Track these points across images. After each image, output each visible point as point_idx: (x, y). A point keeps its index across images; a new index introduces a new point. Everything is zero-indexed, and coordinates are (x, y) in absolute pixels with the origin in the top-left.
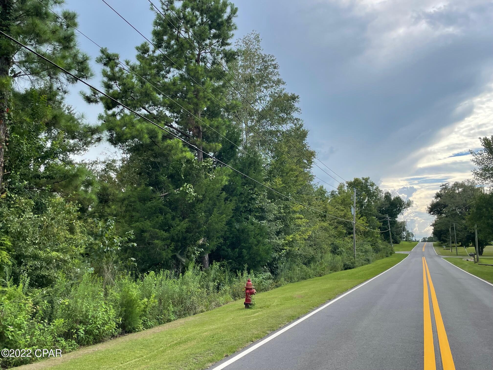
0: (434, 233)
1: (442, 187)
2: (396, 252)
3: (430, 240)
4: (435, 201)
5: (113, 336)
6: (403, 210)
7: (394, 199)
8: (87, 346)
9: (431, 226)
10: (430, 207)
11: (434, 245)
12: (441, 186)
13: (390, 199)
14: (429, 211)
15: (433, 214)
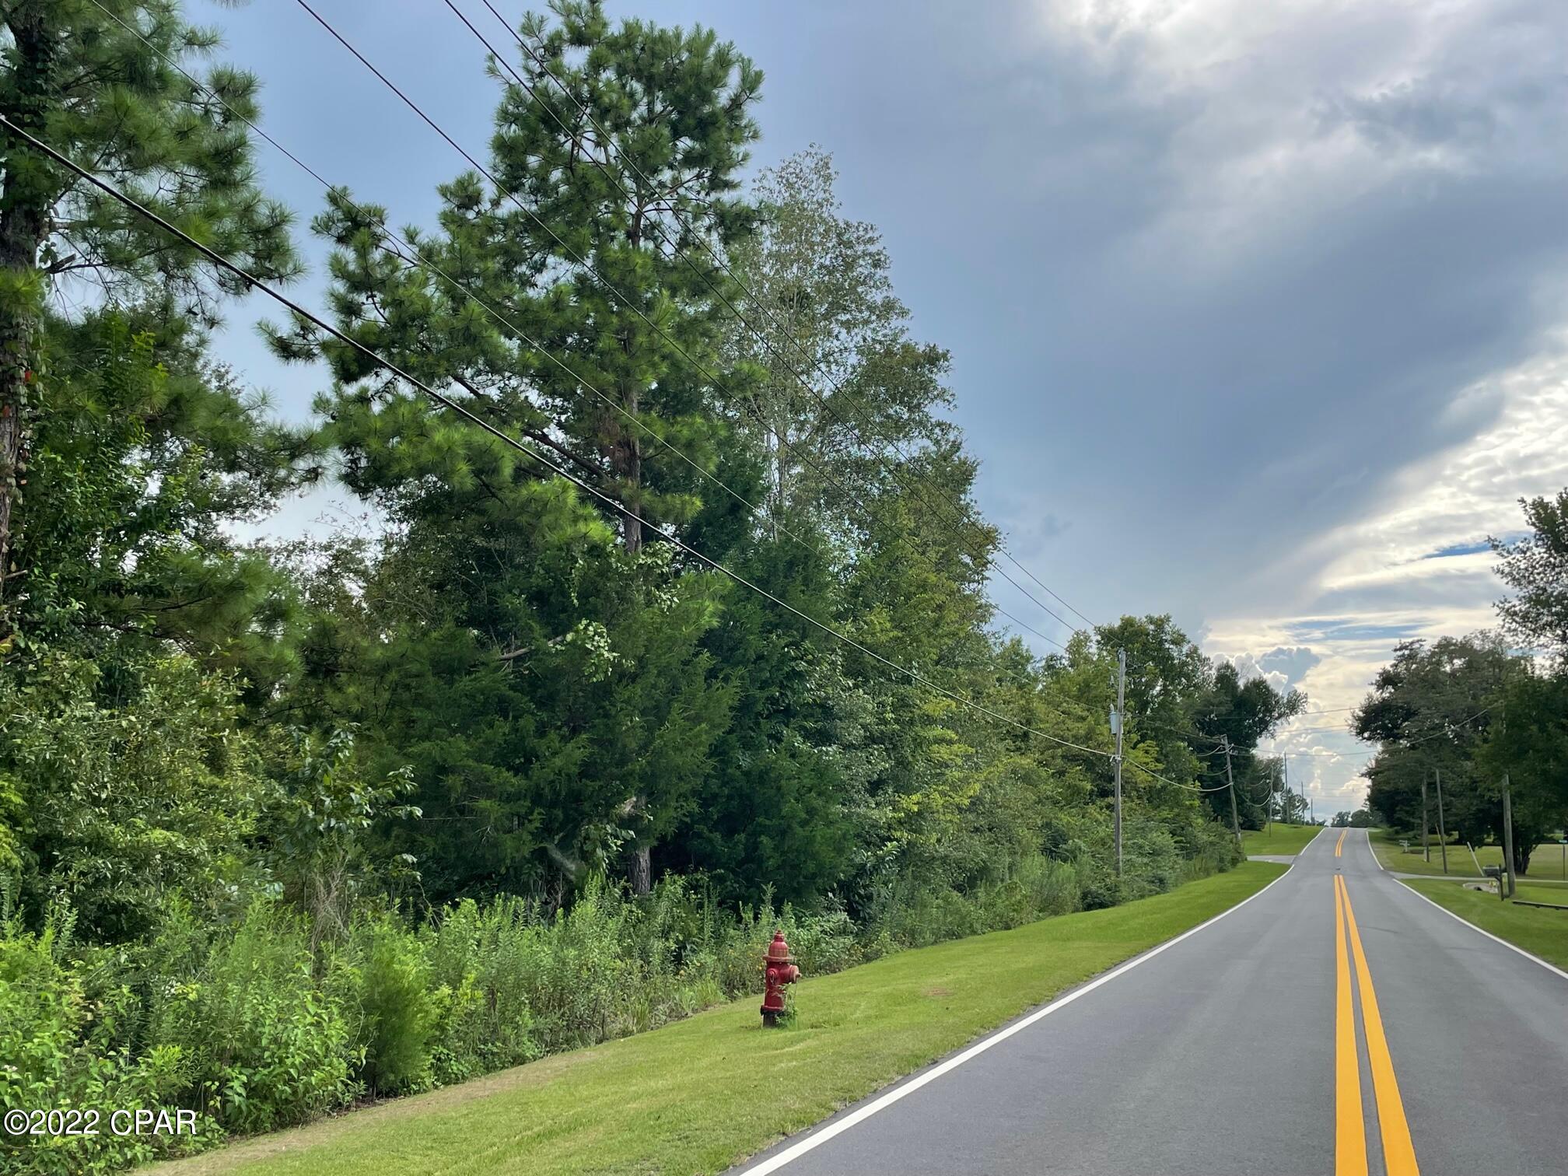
0: (1373, 799)
1: (1399, 653)
2: (1250, 858)
3: (1360, 820)
4: (1377, 695)
5: (338, 1106)
6: (1275, 724)
7: (1246, 688)
8: (255, 1136)
9: (1363, 775)
10: (1361, 714)
11: (1374, 839)
12: (1396, 650)
13: (1235, 687)
14: (1357, 728)
15: (1369, 739)
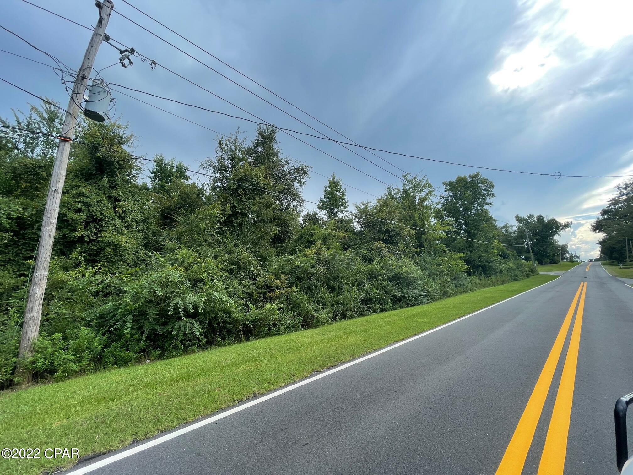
0: (602, 252)
2: (541, 273)
3: (597, 260)
4: (601, 218)
6: (560, 232)
7: (548, 222)
9: (597, 244)
10: (594, 224)
11: (603, 264)
13: (543, 221)
14: (593, 229)
15: (599, 232)
